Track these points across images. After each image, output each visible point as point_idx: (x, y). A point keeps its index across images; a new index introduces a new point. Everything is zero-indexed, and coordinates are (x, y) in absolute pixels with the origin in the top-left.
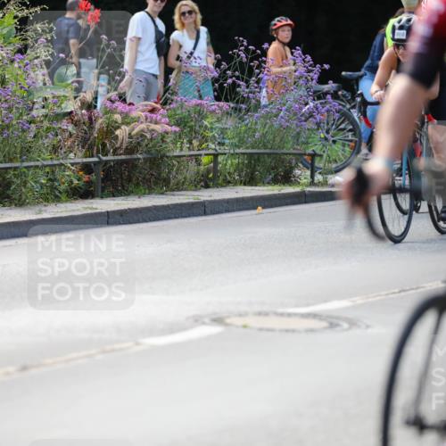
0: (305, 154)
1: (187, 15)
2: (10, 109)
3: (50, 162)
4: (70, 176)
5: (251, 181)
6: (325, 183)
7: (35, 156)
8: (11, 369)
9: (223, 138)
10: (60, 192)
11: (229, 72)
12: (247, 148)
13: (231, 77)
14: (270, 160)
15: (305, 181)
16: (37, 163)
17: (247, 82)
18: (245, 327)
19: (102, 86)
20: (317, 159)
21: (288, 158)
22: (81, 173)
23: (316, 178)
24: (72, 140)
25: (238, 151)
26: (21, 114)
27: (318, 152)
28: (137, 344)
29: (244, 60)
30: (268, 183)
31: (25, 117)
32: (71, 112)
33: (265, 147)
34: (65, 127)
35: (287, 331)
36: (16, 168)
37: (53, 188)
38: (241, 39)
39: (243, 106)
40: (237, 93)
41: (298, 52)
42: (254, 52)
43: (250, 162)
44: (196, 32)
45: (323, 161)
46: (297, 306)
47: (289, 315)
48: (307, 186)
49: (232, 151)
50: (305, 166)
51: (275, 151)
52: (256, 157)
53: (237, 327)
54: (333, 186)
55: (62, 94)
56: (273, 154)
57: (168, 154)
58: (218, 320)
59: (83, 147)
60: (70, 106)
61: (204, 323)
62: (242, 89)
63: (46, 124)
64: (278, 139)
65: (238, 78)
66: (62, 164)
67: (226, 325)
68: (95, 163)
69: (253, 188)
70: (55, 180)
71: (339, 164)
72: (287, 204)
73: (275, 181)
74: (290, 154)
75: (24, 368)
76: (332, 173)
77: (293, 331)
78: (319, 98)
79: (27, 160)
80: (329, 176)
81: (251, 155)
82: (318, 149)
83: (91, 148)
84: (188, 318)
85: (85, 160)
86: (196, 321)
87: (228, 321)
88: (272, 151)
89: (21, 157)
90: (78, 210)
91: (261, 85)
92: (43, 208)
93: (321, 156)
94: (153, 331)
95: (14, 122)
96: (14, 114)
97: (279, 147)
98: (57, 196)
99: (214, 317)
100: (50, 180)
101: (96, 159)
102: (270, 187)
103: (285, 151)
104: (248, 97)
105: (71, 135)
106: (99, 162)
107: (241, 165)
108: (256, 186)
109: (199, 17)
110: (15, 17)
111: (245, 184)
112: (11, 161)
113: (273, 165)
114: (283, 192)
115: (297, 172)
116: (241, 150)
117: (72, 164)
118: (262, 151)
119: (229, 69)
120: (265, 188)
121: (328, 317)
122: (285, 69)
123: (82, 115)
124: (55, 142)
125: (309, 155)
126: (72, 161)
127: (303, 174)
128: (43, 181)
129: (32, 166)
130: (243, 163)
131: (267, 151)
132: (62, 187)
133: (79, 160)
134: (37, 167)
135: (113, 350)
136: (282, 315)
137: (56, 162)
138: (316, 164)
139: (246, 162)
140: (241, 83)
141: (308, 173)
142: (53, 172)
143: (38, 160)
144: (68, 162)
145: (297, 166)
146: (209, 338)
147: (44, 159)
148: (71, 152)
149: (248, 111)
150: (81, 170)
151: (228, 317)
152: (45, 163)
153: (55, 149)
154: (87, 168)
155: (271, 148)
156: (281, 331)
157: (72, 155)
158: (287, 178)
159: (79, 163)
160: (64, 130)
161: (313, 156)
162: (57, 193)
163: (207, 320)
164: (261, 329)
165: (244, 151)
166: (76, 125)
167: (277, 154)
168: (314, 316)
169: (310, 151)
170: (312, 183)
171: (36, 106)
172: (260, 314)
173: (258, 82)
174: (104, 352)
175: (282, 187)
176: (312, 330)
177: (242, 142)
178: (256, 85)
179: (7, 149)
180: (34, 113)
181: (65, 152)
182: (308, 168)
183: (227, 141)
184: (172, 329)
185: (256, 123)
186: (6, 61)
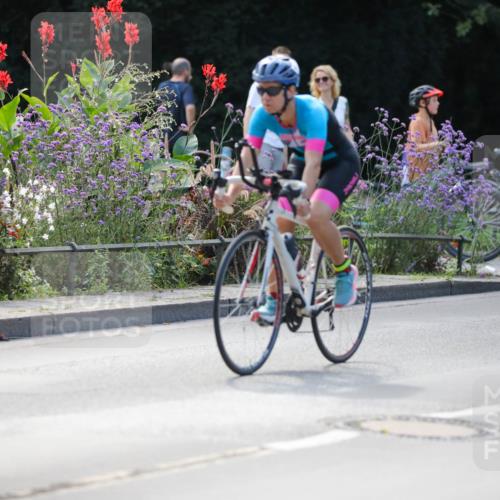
0: (451, 240)
1: (321, 81)
2: (123, 183)
3: (166, 244)
4: (189, 259)
5: (390, 269)
6: (473, 273)
7: (150, 236)
8: (122, 473)
9: (359, 220)
10: (177, 277)
11: (368, 147)
12: (387, 232)
13: (371, 152)
14: (411, 246)
15: (451, 270)
16: (152, 244)
17: (389, 158)
18: (383, 432)
19: (225, 159)
20: (465, 246)
21: (432, 243)
22: (201, 256)
23: (463, 267)
24: (191, 219)
25: (376, 235)
26: (136, 190)
27: (465, 238)
28: (263, 449)
29: (386, 133)
30: (410, 272)
31: (140, 193)
32: (191, 188)
33: (407, 231)
34: (184, 205)
35: (431, 438)
36: (128, 250)
37: (170, 272)
38: (382, 109)
39: (384, 185)
40: (377, 170)
41: (447, 126)
42: (398, 124)
43: (389, 248)
44: (332, 101)
45: (472, 248)
46: (442, 410)
47: (433, 420)
48: (453, 276)
49: (370, 235)
50: (451, 253)
51: (418, 236)
52: (397, 242)
53: (374, 432)
54: (483, 276)
55: (182, 167)
56: (417, 239)
57: (298, 237)
58: (353, 424)
59: (203, 227)
60: (190, 181)
61: (337, 427)
62: (384, 166)
63: (163, 201)
64: (422, 223)
65: (378, 153)
66: (179, 246)
67: (362, 429)
68: (217, 245)
69: (393, 276)
70: (172, 263)
71: (489, 251)
72: (430, 296)
73: (418, 269)
74: (434, 239)
75: (136, 473)
76: (481, 262)
77: (438, 438)
78: (468, 177)
79: (141, 241)
80: (479, 265)
81: (390, 240)
82: (465, 234)
83: (212, 228)
84: (319, 421)
85: (205, 242)
86: (329, 424)
87: (364, 425)
88: (415, 236)
89: (134, 237)
90: (197, 297)
91: (403, 161)
92: (158, 295)
93: (469, 242)
94: (279, 434)
95: (128, 198)
96: (128, 189)
97: (422, 231)
98: (173, 282)
99: (348, 420)
100: (166, 263)
101: (217, 241)
102: (412, 276)
103: (429, 236)
104: (390, 176)
105: (190, 214)
106: (220, 245)
107: (379, 251)
108: (396, 274)
109: (338, 84)
110: (132, 82)
111: (383, 272)
112: (123, 241)
113: (415, 251)
114: (426, 281)
115: (442, 260)
116: (380, 234)
117: (191, 246)
118: (404, 235)
119: (368, 143)
120: (405, 277)
121: (476, 423)
122: (432, 144)
123: (203, 191)
124: (172, 222)
125: (456, 241)
126: (191, 243)
127: (449, 263)
128: (158, 265)
129: (146, 248)
130: (382, 249)
131: (409, 236)
132: (180, 272)
133: (199, 242)
134: (152, 248)
135: (235, 455)
136: (425, 420)
137: (172, 243)
138: (464, 252)
139: (385, 247)
140: (382, 159)
141: (455, 261)
142: (170, 254)
143: (153, 241)
144: (186, 244)
145: (441, 253)
146: (343, 444)
147: (160, 241)
148: (190, 232)
149: (389, 190)
150: (201, 253)
151: (364, 421)
152: (161, 244)
153: (172, 229)
154: (208, 251)
155: (413, 233)
156: (424, 438)
157: (191, 236)
158: (430, 267)
159: (198, 245)
160: (182, 208)
161: (461, 242)
162: (173, 277)
163: (340, 424)
164: (402, 436)
165: (384, 235)
166: (196, 203)
167: (419, 239)
168: (462, 422)
169: (457, 236)
170: (459, 273)
171: (152, 181)
172: (400, 418)
173: (400, 158)
174: (225, 457)
175: (426, 276)
176: (459, 438)
177: (381, 225)
178: (398, 161)
179: (119, 228)
180: (150, 188)
181: (184, 233)
182: (454, 256)
183: (364, 224)
184: (301, 433)
185: (397, 204)
186: (120, 130)
